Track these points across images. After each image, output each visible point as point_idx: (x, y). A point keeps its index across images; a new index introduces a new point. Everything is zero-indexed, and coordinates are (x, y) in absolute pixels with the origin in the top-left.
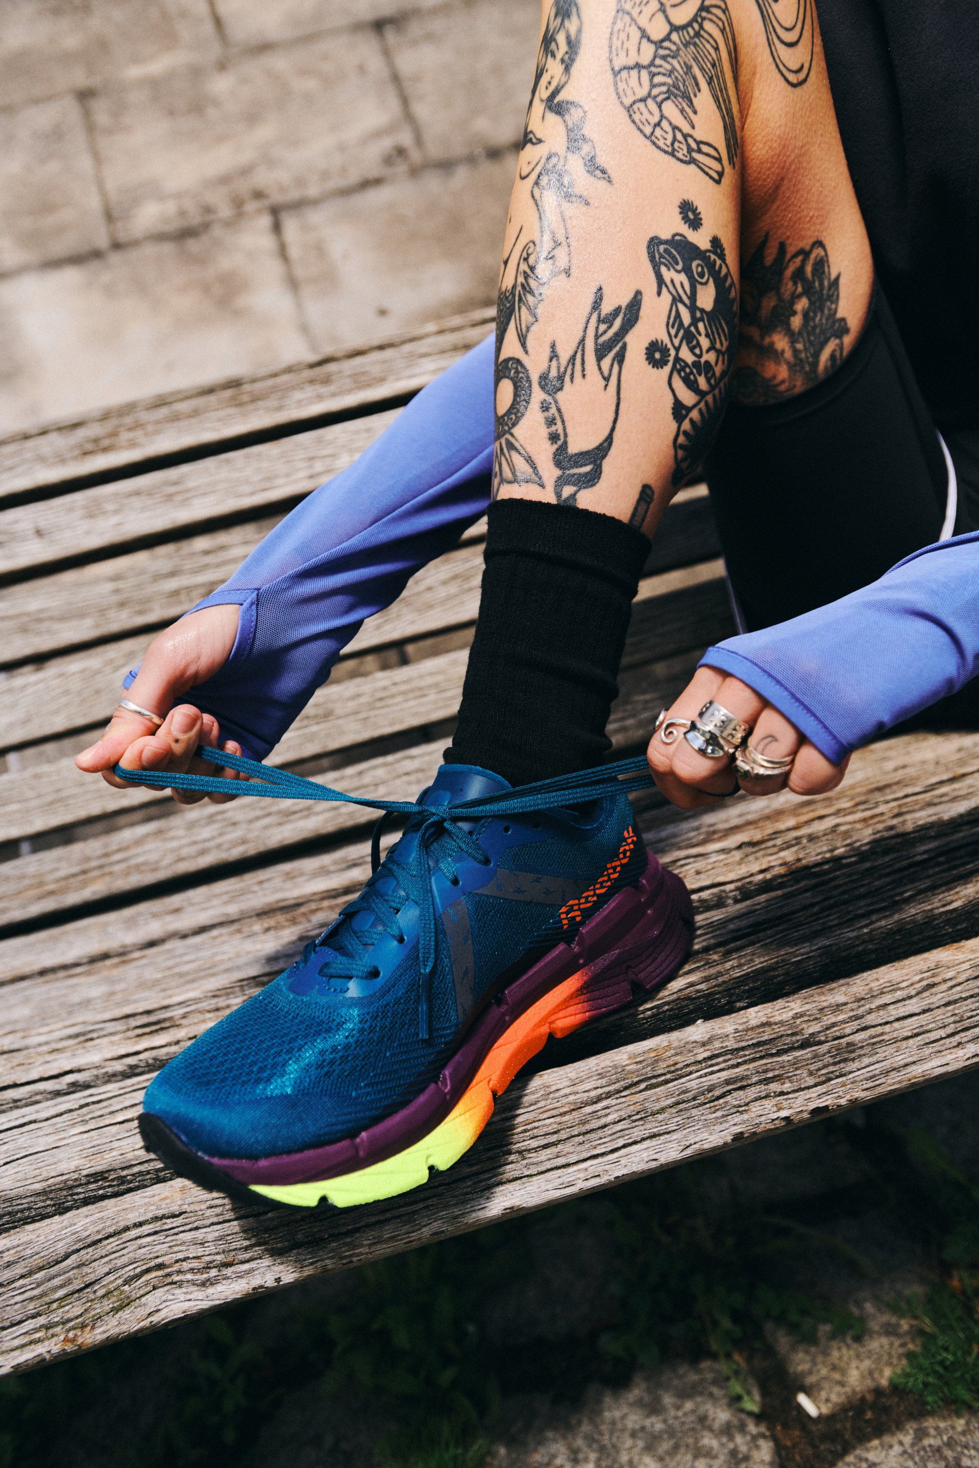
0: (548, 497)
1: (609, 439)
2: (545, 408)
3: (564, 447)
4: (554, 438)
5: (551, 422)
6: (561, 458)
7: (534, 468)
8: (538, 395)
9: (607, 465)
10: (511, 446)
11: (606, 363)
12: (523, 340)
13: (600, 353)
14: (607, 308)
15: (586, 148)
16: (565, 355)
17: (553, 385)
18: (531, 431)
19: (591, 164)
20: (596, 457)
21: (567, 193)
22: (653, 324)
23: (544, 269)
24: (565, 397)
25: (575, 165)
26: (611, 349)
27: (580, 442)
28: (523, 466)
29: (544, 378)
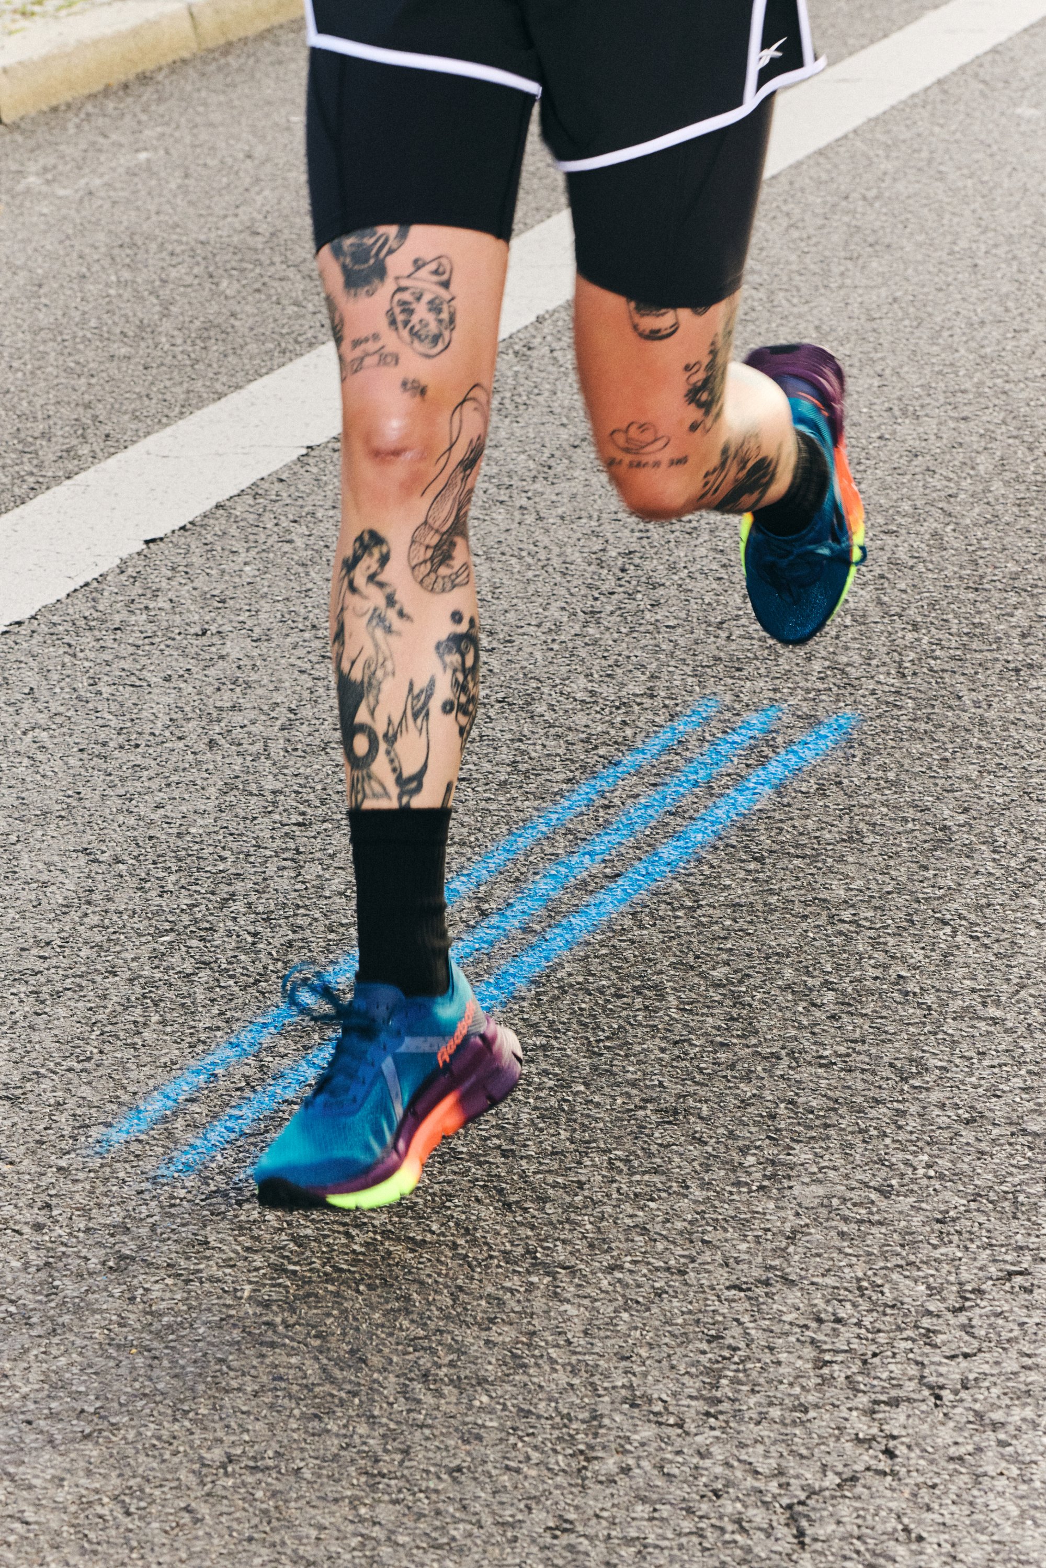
0: (393, 804)
1: (425, 766)
2: (388, 753)
3: (400, 775)
4: (394, 770)
5: (392, 761)
6: (400, 781)
7: (384, 788)
8: (383, 746)
9: (426, 780)
10: (370, 777)
11: (419, 721)
12: (372, 713)
13: (415, 716)
14: (416, 691)
15: (397, 606)
16: (396, 721)
17: (391, 739)
18: (381, 767)
19: (401, 614)
20: (419, 777)
21: (389, 630)
22: (444, 691)
23: (380, 674)
24: (398, 745)
25: (391, 615)
26: (421, 712)
27: (409, 770)
28: (377, 788)
29: (386, 736)
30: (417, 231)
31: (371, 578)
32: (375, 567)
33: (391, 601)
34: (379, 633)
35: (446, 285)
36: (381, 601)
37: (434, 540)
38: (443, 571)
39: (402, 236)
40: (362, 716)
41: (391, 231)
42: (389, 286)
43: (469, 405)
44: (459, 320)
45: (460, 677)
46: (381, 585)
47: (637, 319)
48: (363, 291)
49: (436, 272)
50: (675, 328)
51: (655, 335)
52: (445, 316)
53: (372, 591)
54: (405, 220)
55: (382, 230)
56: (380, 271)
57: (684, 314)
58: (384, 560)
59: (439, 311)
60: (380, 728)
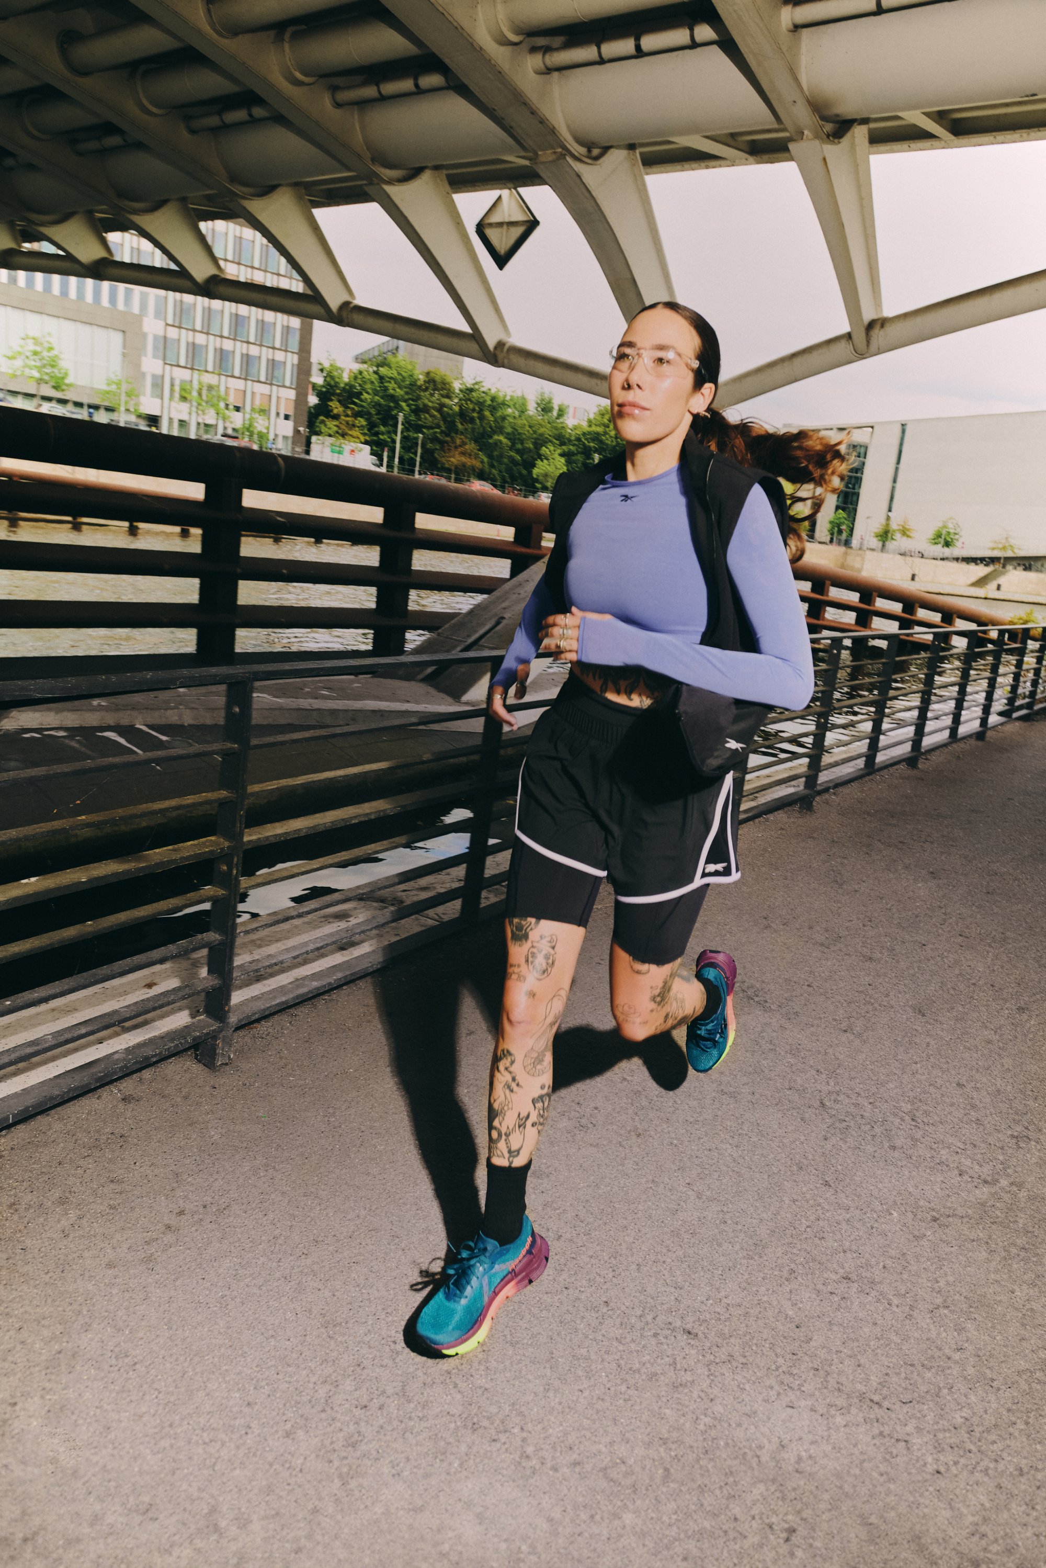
0: (506, 1163)
1: (521, 1147)
2: (506, 1140)
3: (510, 1150)
4: (508, 1148)
5: (507, 1143)
6: (510, 1152)
7: (502, 1157)
8: (504, 1137)
9: (521, 1152)
10: (496, 1148)
11: (521, 1128)
13: (519, 1127)
14: (521, 1117)
15: (516, 1082)
16: (511, 1128)
17: (507, 1135)
18: (502, 1145)
19: (518, 1085)
20: (518, 1151)
21: (512, 1091)
22: (533, 1118)
23: (506, 1108)
24: (510, 1138)
25: (514, 1085)
26: (522, 1125)
27: (514, 1148)
28: (499, 1153)
29: (506, 1134)
30: (543, 922)
31: (506, 1069)
32: (508, 1064)
33: (514, 1079)
34: (507, 1091)
35: (553, 948)
36: (510, 1079)
37: (535, 1055)
38: (539, 1067)
39: (537, 923)
40: (496, 1123)
41: (533, 920)
42: (529, 944)
43: (556, 999)
44: (556, 963)
45: (541, 1112)
46: (510, 1072)
47: (632, 963)
48: (518, 943)
49: (550, 942)
50: (648, 971)
51: (638, 972)
52: (550, 961)
53: (506, 1073)
54: (539, 917)
55: (529, 919)
56: (526, 937)
57: (653, 967)
58: (512, 1062)
59: (548, 959)
60: (504, 1130)
